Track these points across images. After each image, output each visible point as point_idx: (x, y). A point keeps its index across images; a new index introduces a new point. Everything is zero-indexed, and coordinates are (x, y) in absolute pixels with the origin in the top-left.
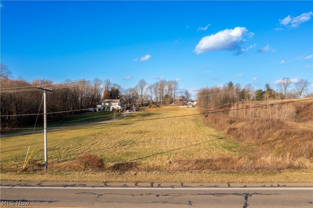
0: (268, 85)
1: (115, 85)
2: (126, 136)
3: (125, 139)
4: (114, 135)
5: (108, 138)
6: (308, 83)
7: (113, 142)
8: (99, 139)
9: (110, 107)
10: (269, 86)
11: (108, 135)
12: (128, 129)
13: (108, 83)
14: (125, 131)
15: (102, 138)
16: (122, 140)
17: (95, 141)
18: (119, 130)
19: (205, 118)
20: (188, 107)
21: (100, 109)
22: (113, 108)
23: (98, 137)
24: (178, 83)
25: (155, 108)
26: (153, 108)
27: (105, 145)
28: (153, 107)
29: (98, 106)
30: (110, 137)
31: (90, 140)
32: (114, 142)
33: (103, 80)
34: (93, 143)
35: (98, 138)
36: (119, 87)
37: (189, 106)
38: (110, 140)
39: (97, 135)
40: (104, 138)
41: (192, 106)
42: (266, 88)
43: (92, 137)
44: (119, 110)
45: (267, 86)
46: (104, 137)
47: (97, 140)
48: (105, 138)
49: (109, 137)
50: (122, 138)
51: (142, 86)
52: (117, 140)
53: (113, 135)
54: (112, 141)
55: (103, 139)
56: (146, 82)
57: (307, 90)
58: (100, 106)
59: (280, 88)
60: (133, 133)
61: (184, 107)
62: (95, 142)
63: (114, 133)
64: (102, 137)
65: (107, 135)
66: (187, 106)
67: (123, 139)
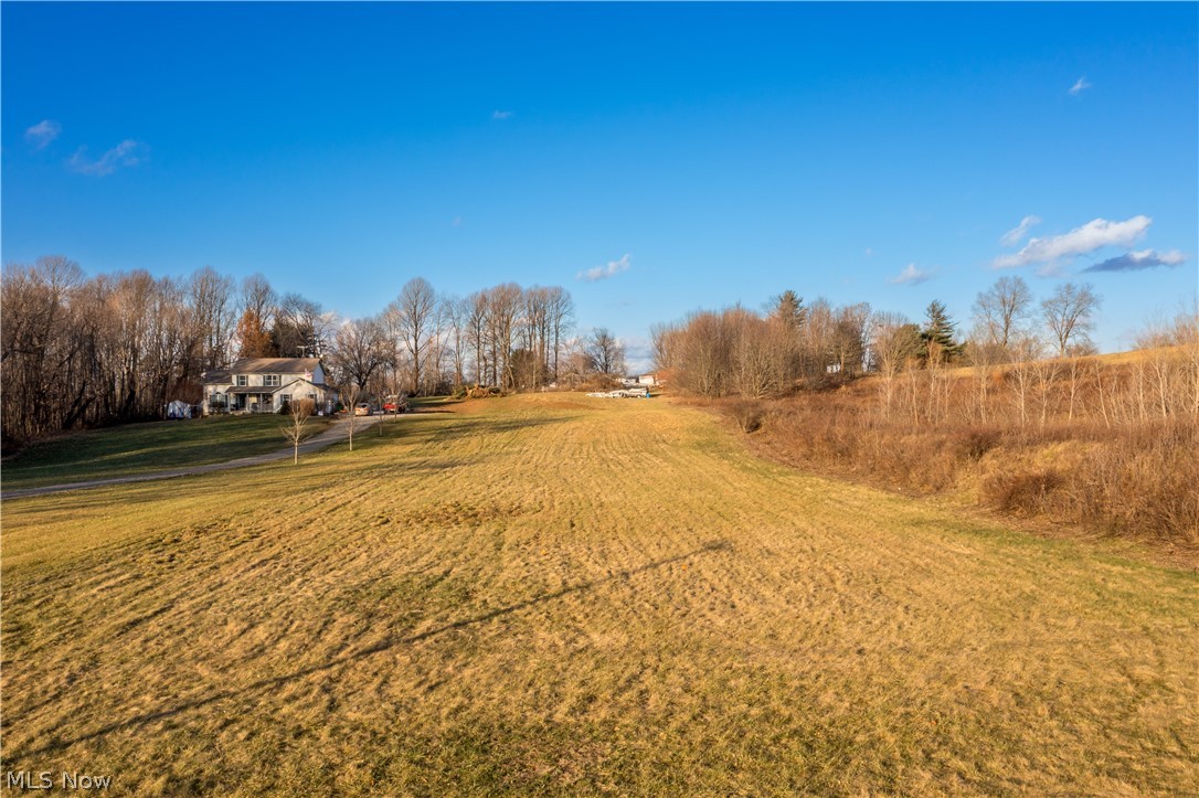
0: (938, 308)
1: (293, 302)
2: (384, 541)
3: (385, 565)
4: (305, 535)
5: (263, 563)
6: (1091, 300)
7: (301, 593)
8: (193, 573)
9: (271, 396)
10: (942, 310)
11: (264, 535)
12: (381, 497)
13: (261, 294)
14: (370, 508)
15: (222, 559)
16: (365, 577)
17: (159, 592)
18: (330, 505)
19: (748, 436)
20: (627, 396)
21: (218, 406)
22: (286, 396)
23: (193, 556)
24: (569, 296)
25: (482, 400)
26: (477, 401)
27: (233, 627)
28: (474, 397)
29: (210, 389)
30: (277, 557)
31: (122, 584)
32: (310, 593)
33: (239, 281)
34: (134, 615)
35: (188, 563)
36: (311, 311)
37: (633, 391)
38: (280, 575)
39: (185, 538)
40: (230, 561)
41: (644, 394)
42: (930, 321)
43: (147, 557)
44: (317, 405)
45: (933, 311)
46: (231, 554)
47: (175, 582)
48: (241, 564)
49: (267, 553)
50: (361, 562)
51: (418, 308)
52: (329, 578)
53: (295, 537)
54: (294, 585)
55: (225, 570)
56: (432, 290)
57: (1087, 326)
58: (222, 389)
59: (987, 320)
60: (420, 520)
61: (611, 394)
62: (157, 606)
63: (300, 521)
64: (216, 556)
65: (257, 541)
66: (626, 392)
67: (374, 571)
